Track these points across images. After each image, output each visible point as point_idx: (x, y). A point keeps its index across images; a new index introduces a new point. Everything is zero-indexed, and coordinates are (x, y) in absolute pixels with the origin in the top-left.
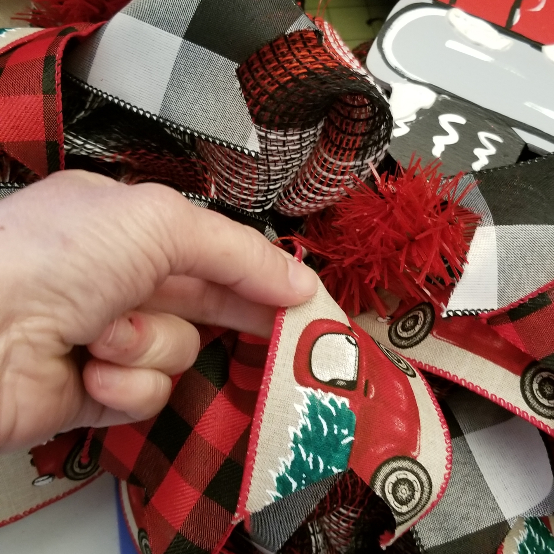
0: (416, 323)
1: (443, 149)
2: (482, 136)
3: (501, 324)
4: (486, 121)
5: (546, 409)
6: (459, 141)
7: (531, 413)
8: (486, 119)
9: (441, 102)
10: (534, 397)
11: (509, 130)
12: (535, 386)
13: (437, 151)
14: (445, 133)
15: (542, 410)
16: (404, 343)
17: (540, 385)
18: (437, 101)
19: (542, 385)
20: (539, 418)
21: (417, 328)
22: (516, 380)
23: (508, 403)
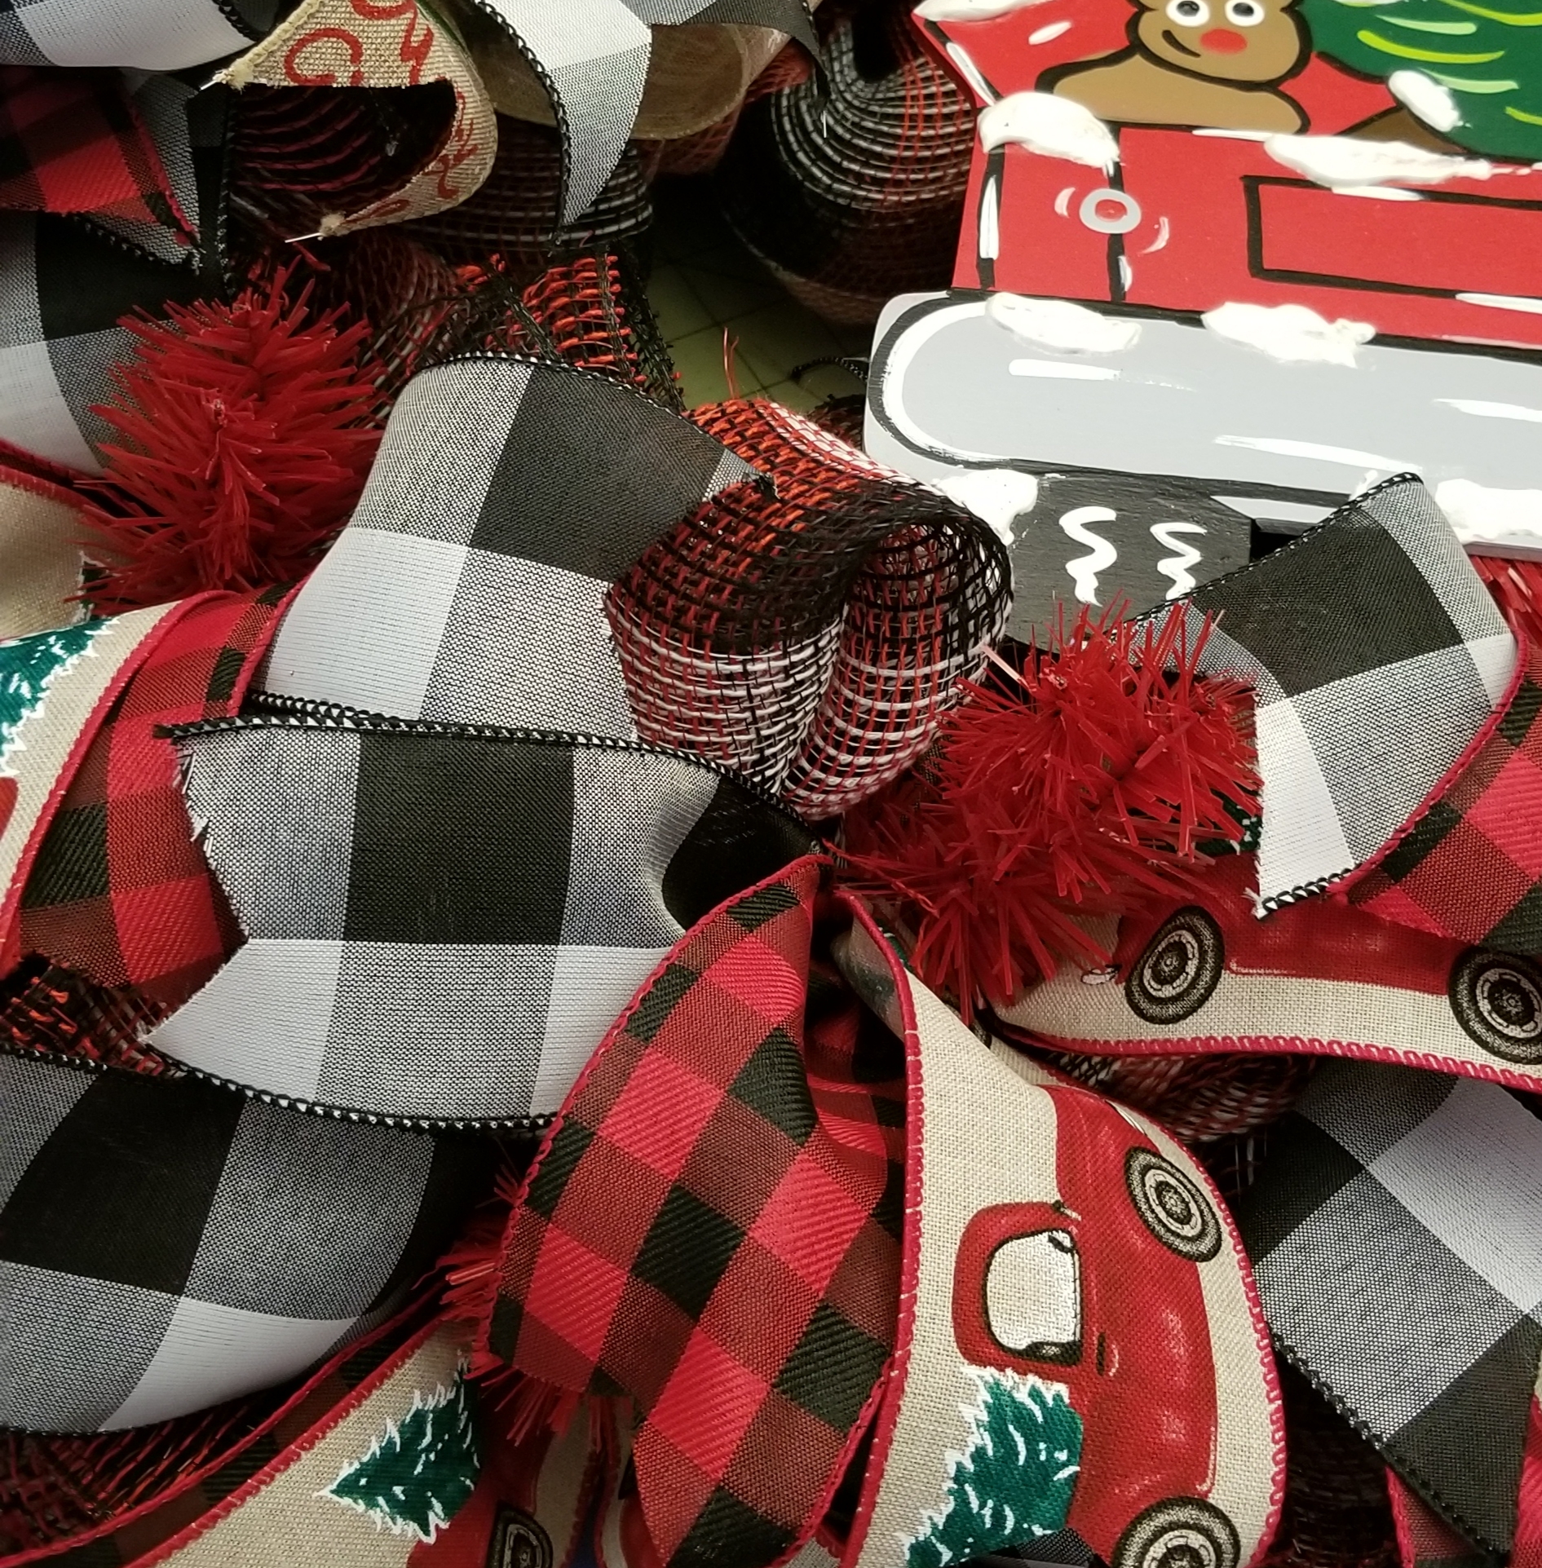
0: (1184, 959)
1: (1095, 583)
2: (1161, 531)
3: (1377, 895)
4: (1155, 499)
5: (1523, 1045)
6: (1119, 556)
7: (1498, 1064)
8: (1156, 495)
9: (1051, 489)
10: (1490, 1028)
11: (1205, 503)
12: (1485, 1006)
13: (1086, 591)
14: (1086, 550)
15: (1517, 1051)
16: (1172, 1010)
17: (1491, 998)
18: (1041, 489)
19: (1497, 999)
20: (1517, 1069)
21: (1191, 968)
22: (1441, 1005)
23: (1445, 1059)
